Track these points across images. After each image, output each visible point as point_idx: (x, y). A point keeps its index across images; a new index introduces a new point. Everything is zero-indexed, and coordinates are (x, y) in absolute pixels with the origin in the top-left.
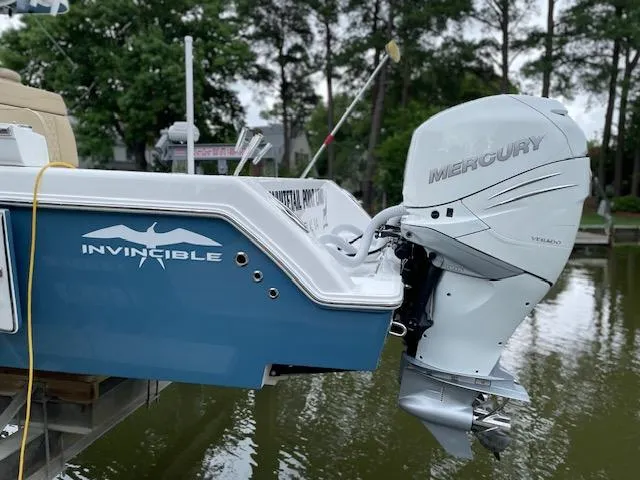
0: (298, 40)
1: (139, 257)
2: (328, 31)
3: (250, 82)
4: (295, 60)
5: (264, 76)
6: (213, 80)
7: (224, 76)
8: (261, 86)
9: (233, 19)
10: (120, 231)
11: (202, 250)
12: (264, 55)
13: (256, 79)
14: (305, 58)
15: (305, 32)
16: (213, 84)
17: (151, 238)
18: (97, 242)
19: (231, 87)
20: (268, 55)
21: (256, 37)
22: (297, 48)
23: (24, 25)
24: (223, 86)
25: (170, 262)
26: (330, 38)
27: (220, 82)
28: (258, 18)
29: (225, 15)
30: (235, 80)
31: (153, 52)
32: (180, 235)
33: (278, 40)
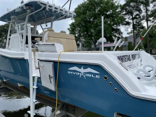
0: (138, 13)
2: (146, 8)
3: (124, 26)
4: (137, 18)
5: (128, 23)
6: (114, 26)
7: (117, 25)
8: (127, 26)
9: (120, 11)
10: (75, 68)
11: (95, 74)
12: (128, 18)
13: (126, 25)
14: (140, 17)
15: (140, 11)
16: (114, 27)
17: (82, 70)
18: (71, 71)
19: (119, 28)
20: (129, 18)
21: (126, 14)
22: (137, 15)
25: (87, 77)
26: (147, 10)
27: (116, 27)
28: (126, 10)
29: (118, 10)
30: (120, 26)
32: (89, 70)
33: (132, 14)
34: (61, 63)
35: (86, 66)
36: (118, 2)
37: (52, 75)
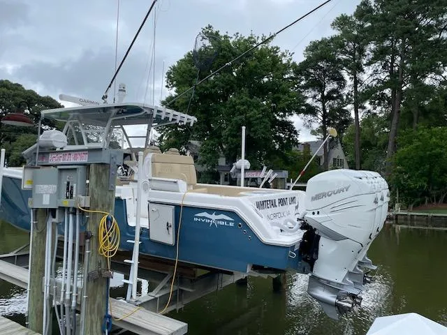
0: (335, 85)
1: (210, 223)
2: (355, 77)
3: (302, 115)
4: (333, 99)
5: (311, 111)
6: (278, 115)
7: (285, 112)
8: (310, 117)
9: (291, 78)
10: (205, 214)
11: (228, 222)
12: (311, 97)
13: (306, 112)
14: (340, 96)
15: (341, 81)
16: (278, 118)
17: (214, 217)
18: (198, 217)
19: (290, 119)
20: (314, 97)
21: (306, 87)
22: (334, 91)
23: (177, 94)
24: (284, 119)
25: (219, 225)
26: (357, 82)
27: (281, 116)
28: (308, 75)
29: (287, 76)
30: (292, 115)
31: (243, 104)
32: (222, 216)
33: (321, 87)
34: (185, 207)
35: (219, 212)
36: (288, 55)
37: (171, 222)
